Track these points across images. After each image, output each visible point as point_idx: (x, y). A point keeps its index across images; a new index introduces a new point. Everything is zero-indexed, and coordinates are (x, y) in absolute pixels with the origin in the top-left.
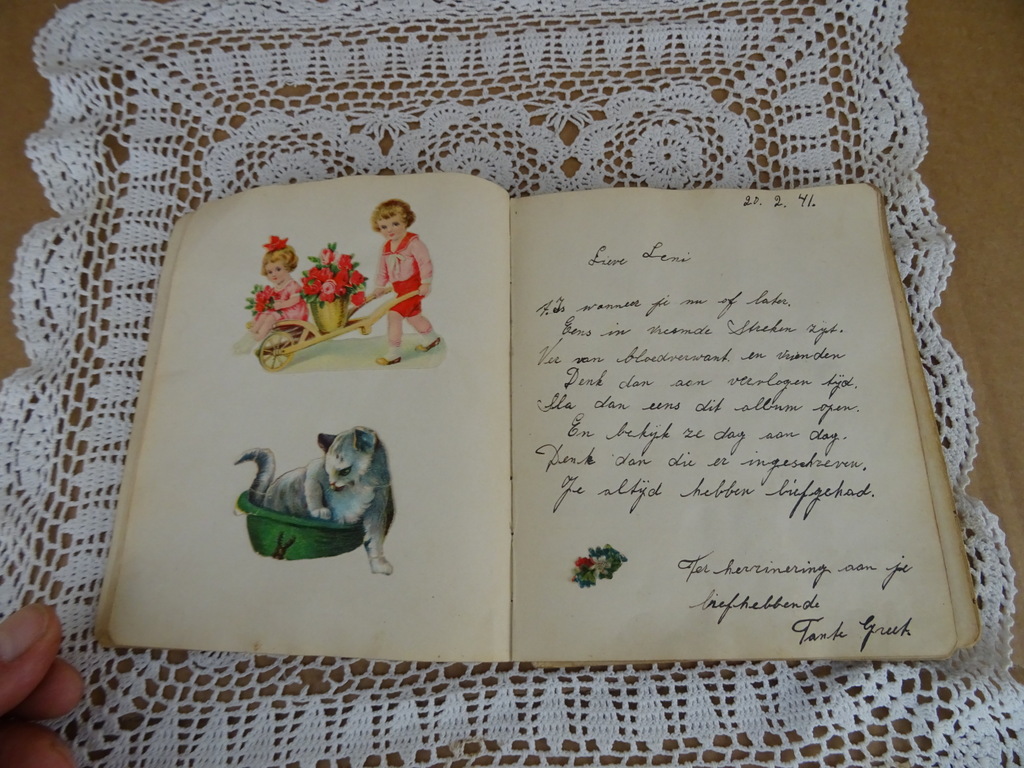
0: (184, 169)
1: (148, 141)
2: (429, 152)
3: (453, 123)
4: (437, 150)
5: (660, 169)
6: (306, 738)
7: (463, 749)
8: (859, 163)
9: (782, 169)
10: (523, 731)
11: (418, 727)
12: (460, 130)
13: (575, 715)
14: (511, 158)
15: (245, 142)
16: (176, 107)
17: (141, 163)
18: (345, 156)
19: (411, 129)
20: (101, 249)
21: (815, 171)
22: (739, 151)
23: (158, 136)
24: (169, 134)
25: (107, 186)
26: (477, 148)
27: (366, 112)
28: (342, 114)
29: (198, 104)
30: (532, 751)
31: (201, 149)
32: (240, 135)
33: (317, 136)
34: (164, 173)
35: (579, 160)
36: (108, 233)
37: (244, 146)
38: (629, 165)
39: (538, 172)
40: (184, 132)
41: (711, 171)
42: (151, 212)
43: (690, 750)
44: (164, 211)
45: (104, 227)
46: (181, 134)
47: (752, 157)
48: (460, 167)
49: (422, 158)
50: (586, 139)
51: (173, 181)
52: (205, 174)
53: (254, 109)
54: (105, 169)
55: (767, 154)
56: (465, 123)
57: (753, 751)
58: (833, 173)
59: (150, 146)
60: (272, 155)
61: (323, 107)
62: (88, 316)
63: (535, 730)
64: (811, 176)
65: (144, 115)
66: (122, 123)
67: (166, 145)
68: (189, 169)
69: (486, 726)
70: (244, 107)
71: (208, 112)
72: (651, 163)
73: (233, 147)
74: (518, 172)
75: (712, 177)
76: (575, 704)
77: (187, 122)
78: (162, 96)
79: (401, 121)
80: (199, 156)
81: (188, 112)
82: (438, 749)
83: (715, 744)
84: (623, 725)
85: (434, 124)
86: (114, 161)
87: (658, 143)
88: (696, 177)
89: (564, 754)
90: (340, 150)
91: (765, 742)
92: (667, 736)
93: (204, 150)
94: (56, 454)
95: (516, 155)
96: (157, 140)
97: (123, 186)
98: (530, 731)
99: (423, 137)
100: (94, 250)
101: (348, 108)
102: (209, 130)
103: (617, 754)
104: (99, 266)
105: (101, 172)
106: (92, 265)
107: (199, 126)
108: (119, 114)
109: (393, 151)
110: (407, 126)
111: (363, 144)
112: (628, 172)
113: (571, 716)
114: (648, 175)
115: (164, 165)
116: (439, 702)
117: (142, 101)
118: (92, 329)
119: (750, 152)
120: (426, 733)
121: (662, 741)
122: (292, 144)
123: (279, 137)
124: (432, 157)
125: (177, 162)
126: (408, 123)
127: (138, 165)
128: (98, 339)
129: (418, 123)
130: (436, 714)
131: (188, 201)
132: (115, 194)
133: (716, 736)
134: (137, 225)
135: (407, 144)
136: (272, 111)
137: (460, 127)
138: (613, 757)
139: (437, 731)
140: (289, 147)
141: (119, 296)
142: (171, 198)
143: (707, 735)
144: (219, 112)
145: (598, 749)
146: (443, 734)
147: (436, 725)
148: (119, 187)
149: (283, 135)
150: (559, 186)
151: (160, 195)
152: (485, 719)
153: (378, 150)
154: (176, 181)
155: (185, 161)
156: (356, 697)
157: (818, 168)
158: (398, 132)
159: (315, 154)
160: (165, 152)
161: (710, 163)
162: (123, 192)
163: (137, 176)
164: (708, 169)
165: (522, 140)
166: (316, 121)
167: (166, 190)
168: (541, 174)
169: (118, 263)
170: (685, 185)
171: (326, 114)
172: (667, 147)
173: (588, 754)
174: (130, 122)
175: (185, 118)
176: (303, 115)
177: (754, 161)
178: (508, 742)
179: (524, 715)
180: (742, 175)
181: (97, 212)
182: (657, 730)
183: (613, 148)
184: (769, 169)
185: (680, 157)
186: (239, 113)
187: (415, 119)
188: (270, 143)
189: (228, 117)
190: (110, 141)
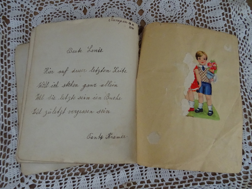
0: (26, 24)
1: (15, 17)
2: (98, 12)
3: (104, 3)
4: (100, 11)
5: (168, 11)
6: (82, 187)
7: (126, 185)
8: (227, 3)
9: (204, 7)
10: (143, 178)
11: (113, 180)
12: (107, 5)
13: (157, 172)
14: (123, 11)
15: (44, 15)
16: (22, 6)
17: (14, 24)
18: (73, 17)
19: (92, 6)
20: (5, 51)
21: (214, 7)
22: (191, 3)
23: (18, 15)
24: (21, 14)
25: (4, 32)
26: (112, 9)
27: (78, 2)
28: (71, 4)
29: (29, 4)
30: (146, 183)
31: (31, 18)
32: (42, 13)
33: (65, 12)
34: (21, 26)
35: (143, 10)
36: (7, 46)
37: (43, 16)
38: (158, 10)
39: (131, 15)
40: (25, 13)
41: (183, 10)
42: (18, 38)
43: (191, 179)
44: (22, 37)
45: (5, 44)
46: (24, 14)
47: (195, 4)
48: (108, 16)
49: (96, 15)
50: (145, 3)
51: (24, 28)
52: (33, 26)
53: (45, 5)
54: (3, 26)
55: (199, 3)
56: (108, 2)
57: (209, 177)
58: (220, 6)
59: (15, 18)
60: (52, 18)
61: (65, 2)
62: (4, 71)
63: (146, 178)
64: (213, 8)
65: (13, 9)
66: (7, 12)
67: (20, 17)
68: (28, 24)
69: (132, 178)
70: (42, 4)
71: (32, 6)
72: (165, 9)
73: (40, 17)
74: (125, 15)
75: (183, 11)
76: (157, 169)
77: (26, 10)
78: (17, 2)
79: (89, 4)
80: (30, 20)
81: (26, 7)
82: (119, 186)
83: (198, 176)
84: (171, 174)
85: (99, 3)
86: (6, 24)
87: (166, 3)
89: (155, 183)
90: (72, 15)
91: (212, 175)
92: (184, 175)
93: (32, 18)
94: (2, 113)
95: (124, 10)
96: (17, 16)
97: (9, 31)
98: (145, 178)
99: (96, 8)
100: (4, 51)
101: (73, 2)
102: (32, 12)
103: (170, 182)
104: (5, 56)
105: (2, 28)
106: (4, 56)
107: (29, 11)
108: (6, 9)
109: (87, 13)
110: (91, 5)
111: (78, 12)
112: (158, 12)
113: (156, 173)
114: (164, 13)
115: (20, 24)
116: (118, 173)
117: (12, 5)
118: (6, 75)
119: (194, 3)
120: (115, 182)
121: (182, 177)
122: (57, 14)
123: (53, 13)
124: (99, 14)
125: (24, 22)
126: (91, 4)
127: (13, 24)
128: (8, 78)
129: (94, 4)
130: (118, 176)
131: (29, 34)
132: (7, 34)
133: (198, 174)
134: (15, 42)
135: (91, 11)
136: (50, 5)
137: (107, 4)
138: (169, 183)
139: (118, 181)
140: (57, 16)
141: (12, 64)
142: (23, 33)
143: (195, 174)
144: (35, 6)
145: (164, 181)
146: (120, 181)
147: (118, 179)
148: (8, 31)
149: (55, 12)
150: (138, 19)
151: (21, 33)
152: (132, 176)
153: (83, 13)
154: (25, 28)
155: (26, 22)
156: (95, 175)
158: (88, 7)
159: (64, 17)
160: (20, 19)
161: (182, 7)
162: (9, 33)
163: (13, 28)
164: (182, 9)
165: (126, 6)
166: (64, 7)
167: (22, 31)
168: (132, 15)
169: (11, 54)
171: (66, 4)
172: (169, 4)
173: (162, 183)
174: (9, 11)
175: (25, 9)
176: (60, 5)
177: (196, 5)
178: (139, 182)
179: (143, 174)
180: (192, 10)
181: (3, 40)
182: (181, 174)
183: (153, 6)
184: (200, 7)
185: (173, 6)
186: (41, 6)
187: (93, 3)
188: (51, 15)
189: (38, 7)
190: (4, 18)
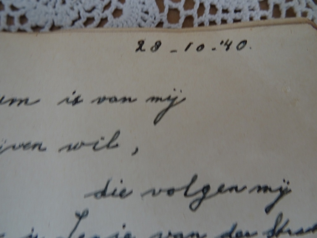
88: (90, 11)
157: (240, 7)
170: (74, 22)
